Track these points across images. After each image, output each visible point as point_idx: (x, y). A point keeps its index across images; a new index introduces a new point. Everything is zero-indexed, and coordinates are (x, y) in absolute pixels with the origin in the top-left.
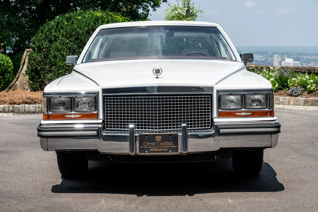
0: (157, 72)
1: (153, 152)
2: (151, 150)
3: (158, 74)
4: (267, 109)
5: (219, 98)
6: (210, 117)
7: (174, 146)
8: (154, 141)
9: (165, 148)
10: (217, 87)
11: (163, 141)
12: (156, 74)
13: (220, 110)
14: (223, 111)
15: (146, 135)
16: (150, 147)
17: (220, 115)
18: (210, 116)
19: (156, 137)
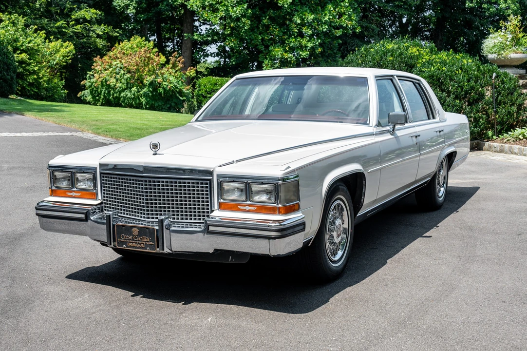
0: (154, 147)
1: (130, 247)
2: (129, 244)
3: (156, 150)
4: (275, 205)
5: (220, 186)
6: (210, 209)
7: (151, 243)
8: (131, 233)
9: (142, 244)
10: (219, 171)
11: (140, 234)
12: (154, 150)
13: (222, 201)
14: (225, 201)
15: (123, 226)
16: (127, 241)
17: (221, 206)
18: (209, 207)
19: (133, 230)
